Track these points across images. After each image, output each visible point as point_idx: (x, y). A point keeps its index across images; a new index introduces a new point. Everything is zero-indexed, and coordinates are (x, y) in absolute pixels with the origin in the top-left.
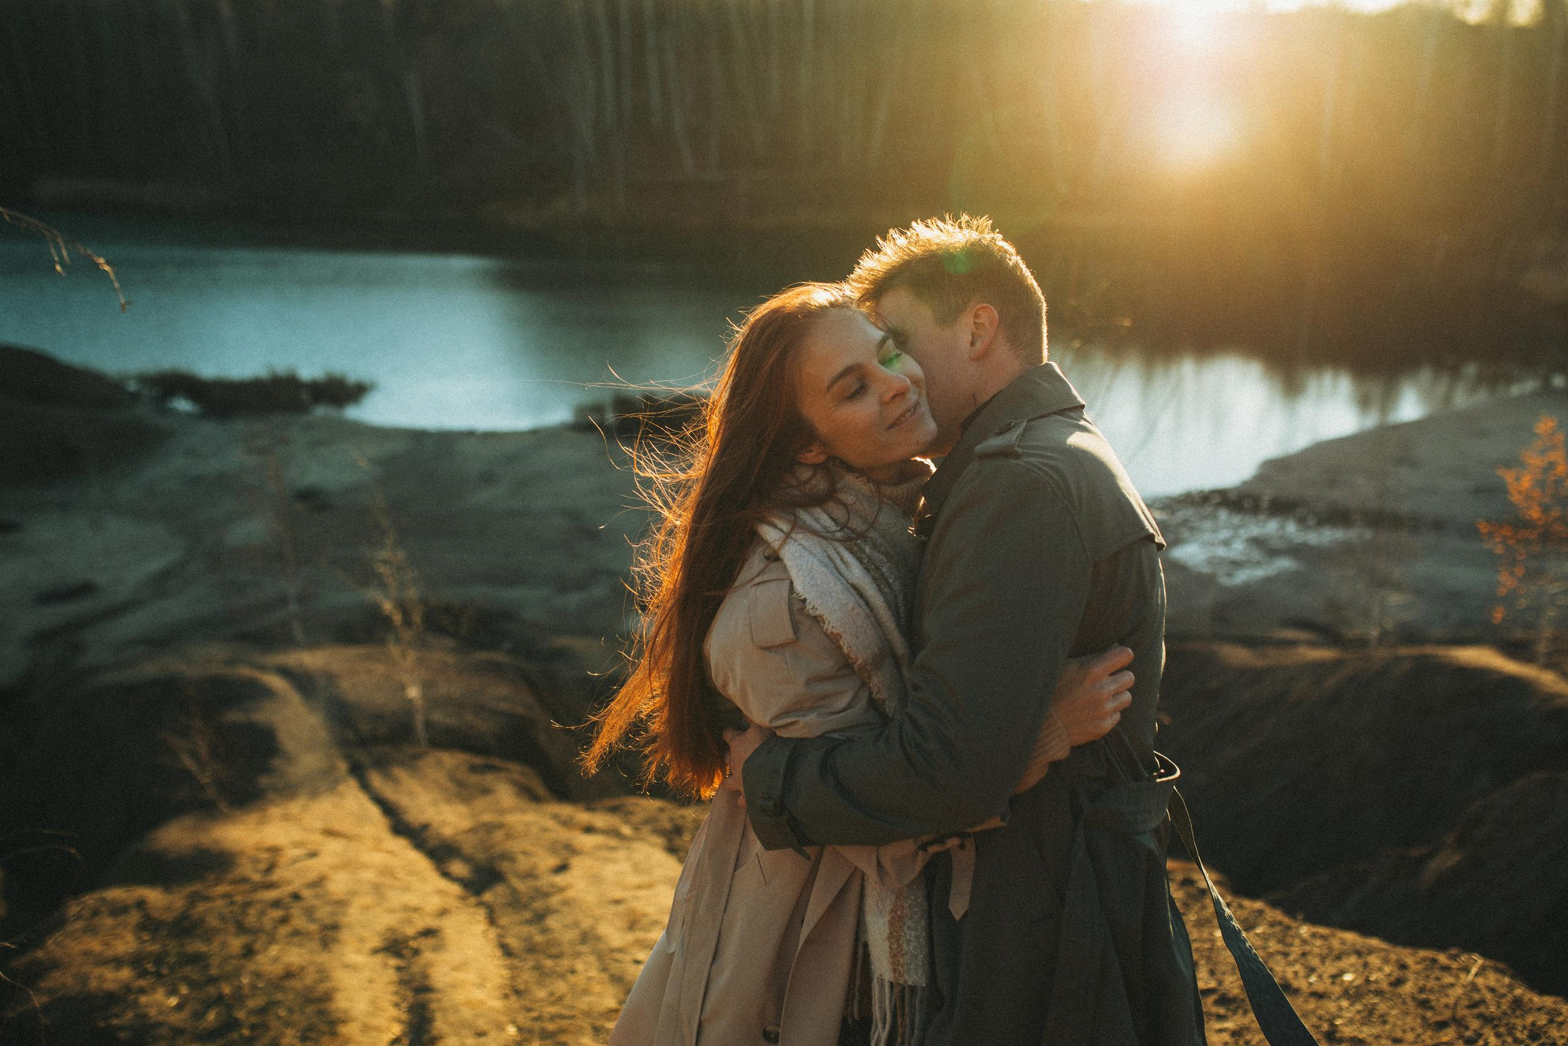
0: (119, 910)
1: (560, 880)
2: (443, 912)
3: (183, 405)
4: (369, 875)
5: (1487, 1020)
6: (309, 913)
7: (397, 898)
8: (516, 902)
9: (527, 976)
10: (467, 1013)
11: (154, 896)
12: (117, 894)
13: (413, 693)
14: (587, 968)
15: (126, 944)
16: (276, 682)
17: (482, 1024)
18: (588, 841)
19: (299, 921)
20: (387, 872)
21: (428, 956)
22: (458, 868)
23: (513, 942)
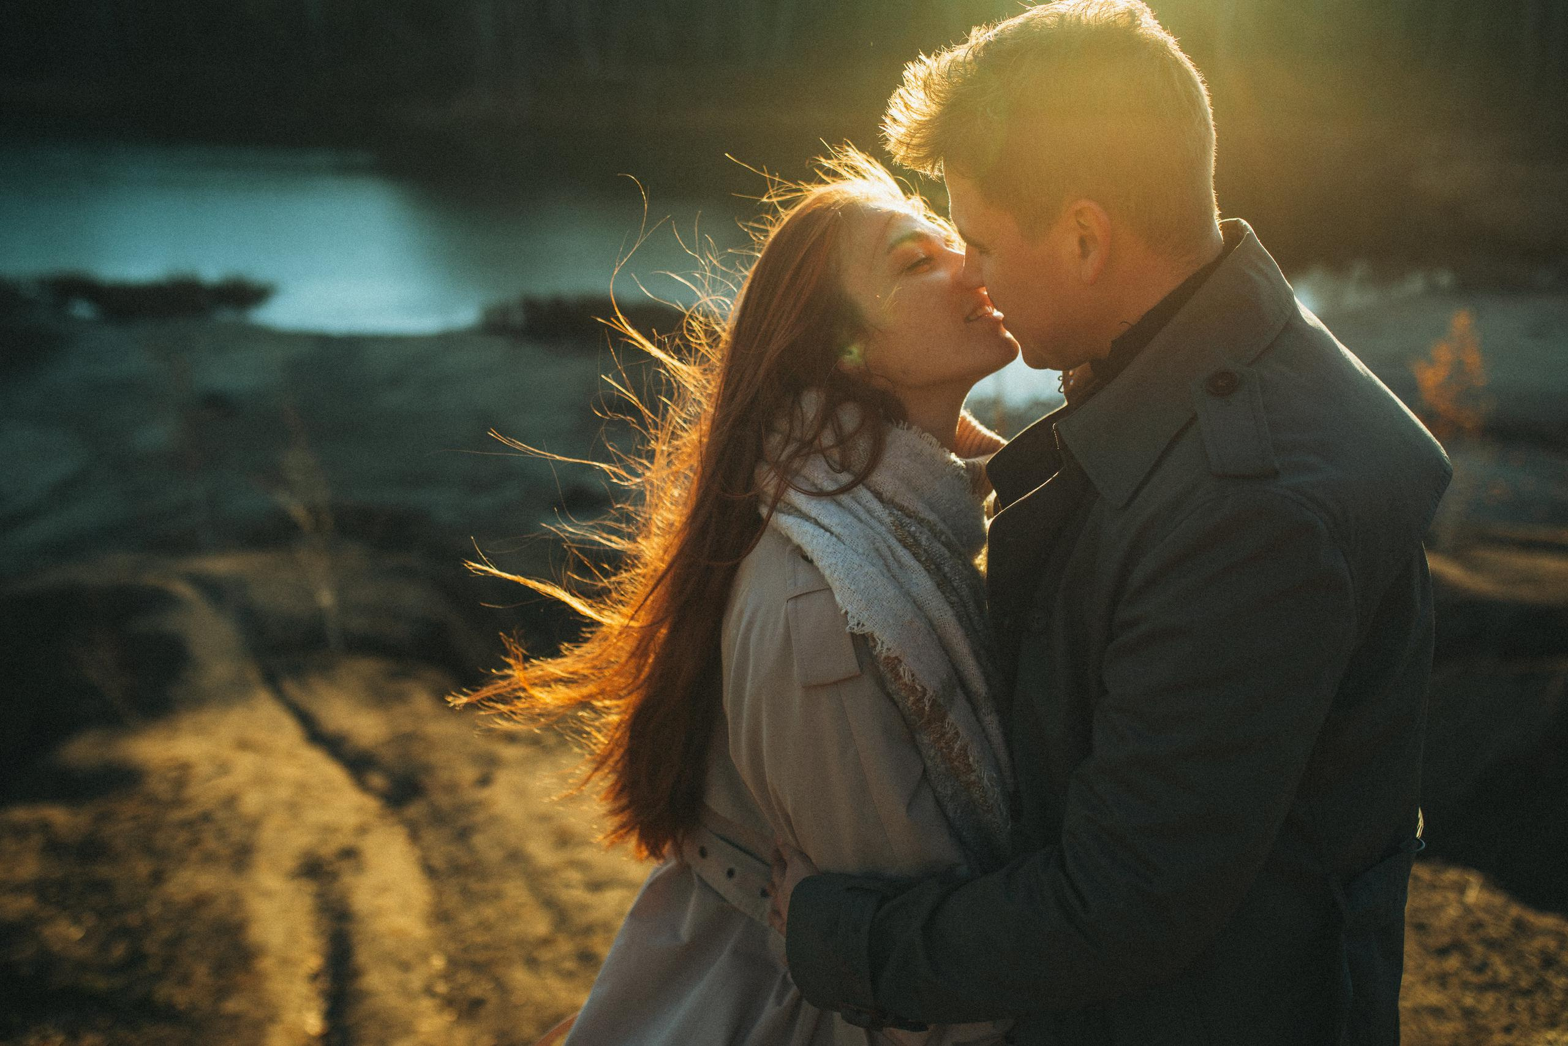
0: (21, 832)
1: (485, 793)
2: (362, 830)
3: (82, 310)
4: (283, 793)
5: (1491, 944)
6: (222, 834)
7: (315, 816)
8: (438, 818)
9: (453, 901)
10: (389, 944)
11: (59, 816)
12: (20, 814)
13: (326, 598)
14: (516, 891)
15: (29, 868)
16: (183, 589)
17: (407, 955)
18: (509, 752)
19: (211, 843)
20: (302, 787)
21: (348, 879)
22: (377, 780)
23: (438, 862)
